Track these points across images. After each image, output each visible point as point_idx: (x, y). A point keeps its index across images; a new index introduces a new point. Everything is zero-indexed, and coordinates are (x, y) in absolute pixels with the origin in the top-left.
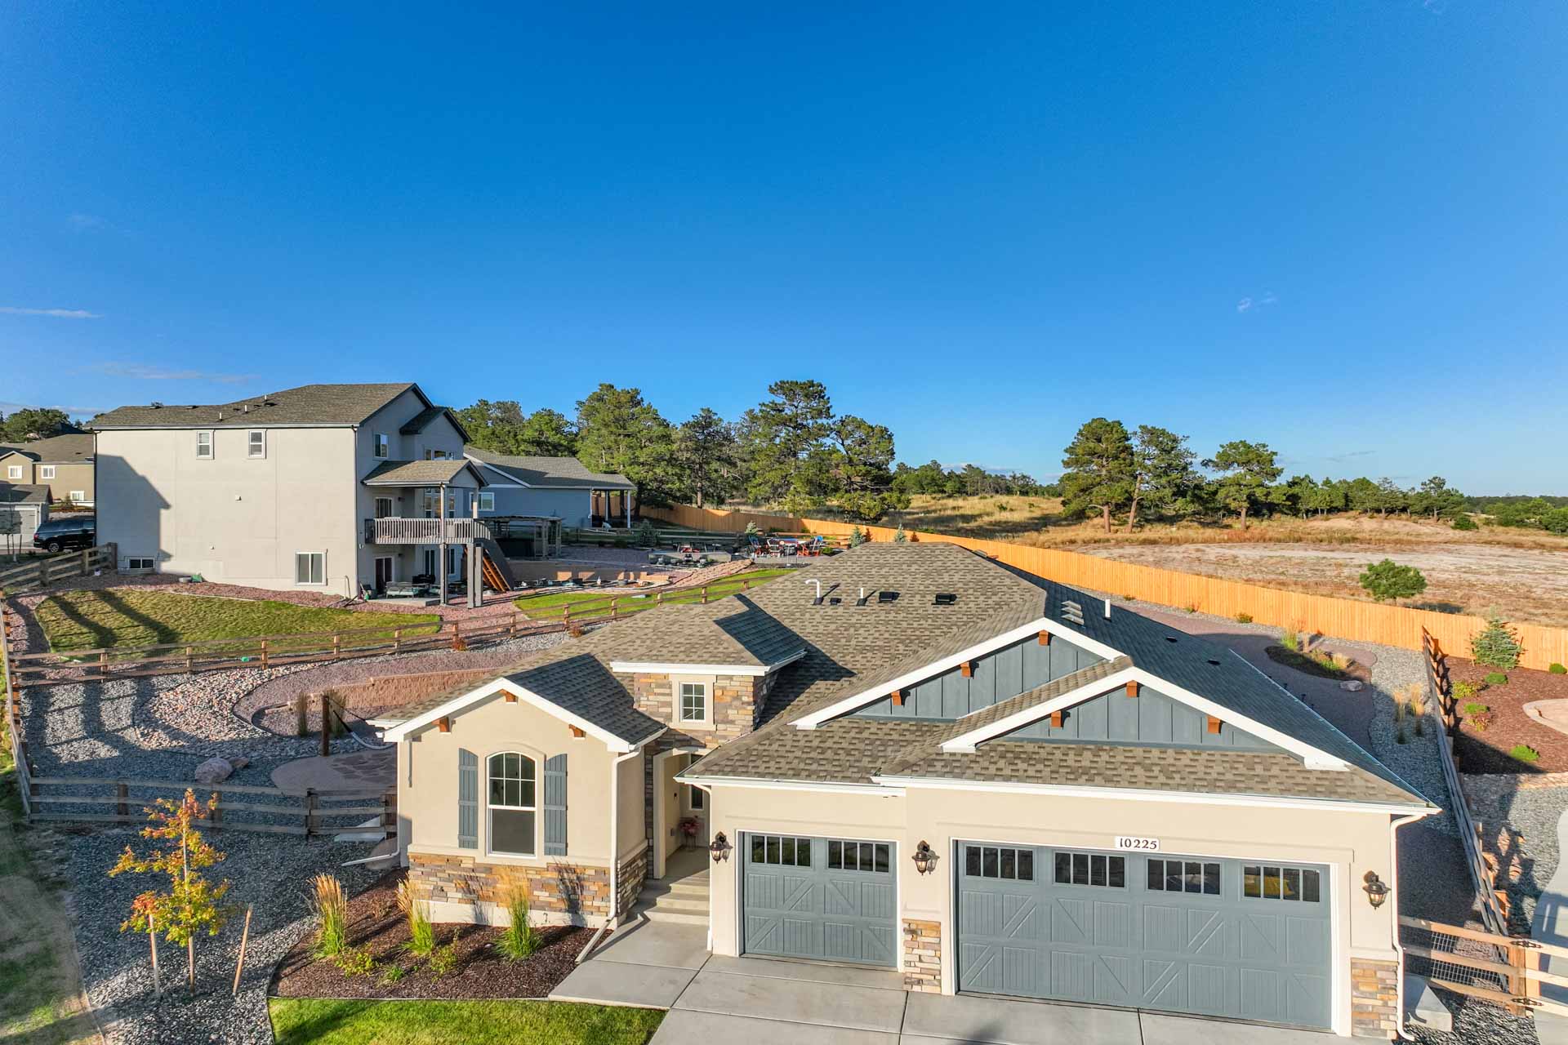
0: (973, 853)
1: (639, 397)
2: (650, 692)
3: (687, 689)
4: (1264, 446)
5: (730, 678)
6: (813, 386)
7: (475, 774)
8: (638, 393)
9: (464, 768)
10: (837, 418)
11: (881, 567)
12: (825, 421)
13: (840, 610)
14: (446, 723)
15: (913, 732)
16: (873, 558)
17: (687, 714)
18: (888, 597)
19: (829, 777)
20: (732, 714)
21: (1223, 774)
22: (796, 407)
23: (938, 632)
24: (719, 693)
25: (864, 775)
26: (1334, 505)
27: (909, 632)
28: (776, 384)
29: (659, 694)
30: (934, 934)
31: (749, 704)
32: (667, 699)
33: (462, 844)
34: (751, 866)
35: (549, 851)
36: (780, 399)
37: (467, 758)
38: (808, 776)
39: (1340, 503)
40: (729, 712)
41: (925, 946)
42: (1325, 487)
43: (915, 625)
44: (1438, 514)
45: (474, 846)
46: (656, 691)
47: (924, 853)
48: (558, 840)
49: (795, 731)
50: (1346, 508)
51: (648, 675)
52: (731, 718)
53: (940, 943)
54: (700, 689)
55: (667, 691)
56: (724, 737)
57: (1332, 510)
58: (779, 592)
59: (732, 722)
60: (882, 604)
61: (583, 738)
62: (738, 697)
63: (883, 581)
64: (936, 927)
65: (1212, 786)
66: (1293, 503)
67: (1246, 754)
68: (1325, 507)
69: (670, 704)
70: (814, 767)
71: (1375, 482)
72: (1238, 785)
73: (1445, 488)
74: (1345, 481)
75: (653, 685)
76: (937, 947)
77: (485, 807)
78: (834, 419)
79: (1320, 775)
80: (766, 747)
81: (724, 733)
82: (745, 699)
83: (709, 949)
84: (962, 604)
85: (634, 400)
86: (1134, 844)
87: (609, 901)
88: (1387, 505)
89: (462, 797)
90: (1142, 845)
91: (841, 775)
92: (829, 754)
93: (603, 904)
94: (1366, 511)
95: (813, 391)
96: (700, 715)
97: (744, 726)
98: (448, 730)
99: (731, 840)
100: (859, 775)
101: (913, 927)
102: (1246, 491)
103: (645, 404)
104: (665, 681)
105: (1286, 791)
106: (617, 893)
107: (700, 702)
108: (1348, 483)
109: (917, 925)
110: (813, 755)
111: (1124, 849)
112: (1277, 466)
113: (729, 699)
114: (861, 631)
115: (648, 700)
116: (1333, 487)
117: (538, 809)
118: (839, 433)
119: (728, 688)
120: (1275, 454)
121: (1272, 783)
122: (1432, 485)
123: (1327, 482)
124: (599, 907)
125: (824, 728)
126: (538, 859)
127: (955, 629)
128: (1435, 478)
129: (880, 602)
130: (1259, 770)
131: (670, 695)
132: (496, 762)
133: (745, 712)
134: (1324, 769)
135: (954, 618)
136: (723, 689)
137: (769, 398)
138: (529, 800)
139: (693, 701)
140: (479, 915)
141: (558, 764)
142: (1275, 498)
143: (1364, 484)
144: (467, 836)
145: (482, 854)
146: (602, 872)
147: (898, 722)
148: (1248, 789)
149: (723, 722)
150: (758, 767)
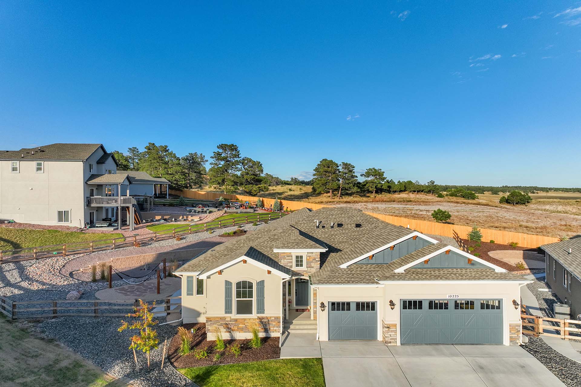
0: (405, 302)
1: (167, 149)
2: (284, 258)
3: (297, 257)
4: (380, 170)
5: (312, 253)
6: (233, 146)
7: (231, 289)
8: (167, 147)
9: (227, 287)
10: (242, 158)
11: (332, 215)
12: (238, 159)
13: (326, 229)
14: (220, 272)
15: (377, 268)
16: (328, 212)
17: (297, 265)
18: (340, 225)
19: (359, 282)
20: (313, 265)
21: (476, 275)
22: (227, 154)
23: (361, 236)
24: (308, 258)
25: (369, 281)
26: (401, 189)
27: (352, 236)
28: (220, 145)
29: (288, 259)
30: (395, 328)
31: (318, 261)
32: (291, 261)
33: (226, 313)
34: (331, 312)
35: (258, 313)
36: (221, 151)
37: (228, 284)
38: (353, 282)
39: (403, 189)
40: (312, 264)
41: (392, 331)
42: (398, 184)
43: (353, 234)
44: (432, 192)
45: (231, 313)
46: (287, 258)
47: (392, 304)
48: (261, 309)
49: (341, 269)
50: (405, 191)
51: (284, 253)
52: (312, 266)
53: (396, 330)
54: (301, 257)
55: (291, 258)
56: (310, 272)
57: (401, 191)
58: (303, 224)
59: (313, 267)
60: (339, 228)
61: (270, 275)
62: (315, 259)
63: (335, 220)
64: (395, 325)
65: (474, 278)
66: (390, 188)
67: (479, 269)
68: (399, 190)
69: (292, 262)
70: (353, 279)
71: (414, 182)
72: (481, 278)
73: (434, 184)
74: (404, 182)
75: (286, 256)
76: (396, 331)
77: (234, 299)
78: (241, 158)
79: (500, 274)
80: (334, 274)
81: (310, 271)
82: (317, 260)
83: (317, 339)
84: (364, 227)
85: (165, 149)
86: (452, 297)
87: (280, 327)
88: (418, 190)
89: (226, 297)
90: (454, 296)
91: (362, 282)
92: (355, 275)
93: (277, 328)
94: (411, 192)
95: (233, 148)
96: (302, 265)
97: (317, 268)
98: (221, 274)
99: (326, 304)
100: (368, 281)
101: (388, 326)
102: (375, 185)
103: (170, 151)
104: (290, 255)
105: (494, 279)
106: (283, 324)
107: (302, 261)
108: (405, 182)
109: (389, 325)
110: (350, 276)
111: (450, 298)
112: (385, 176)
113: (312, 260)
114: (337, 236)
115: (284, 261)
116: (401, 183)
117: (254, 299)
118: (243, 164)
119: (311, 256)
120: (384, 172)
121: (489, 277)
122: (431, 183)
123: (399, 182)
124: (276, 330)
125: (349, 268)
126: (254, 315)
127: (366, 235)
128: (431, 181)
129: (338, 227)
130: (484, 273)
131: (292, 259)
132: (238, 285)
133: (317, 264)
134: (501, 272)
135: (364, 232)
136: (310, 256)
137: (217, 150)
138: (251, 296)
139: (299, 261)
140: (232, 336)
141: (261, 284)
142: (385, 187)
143: (410, 182)
144: (228, 310)
145: (234, 315)
146: (277, 318)
147: (371, 265)
148: (484, 279)
149: (310, 267)
150: (335, 281)
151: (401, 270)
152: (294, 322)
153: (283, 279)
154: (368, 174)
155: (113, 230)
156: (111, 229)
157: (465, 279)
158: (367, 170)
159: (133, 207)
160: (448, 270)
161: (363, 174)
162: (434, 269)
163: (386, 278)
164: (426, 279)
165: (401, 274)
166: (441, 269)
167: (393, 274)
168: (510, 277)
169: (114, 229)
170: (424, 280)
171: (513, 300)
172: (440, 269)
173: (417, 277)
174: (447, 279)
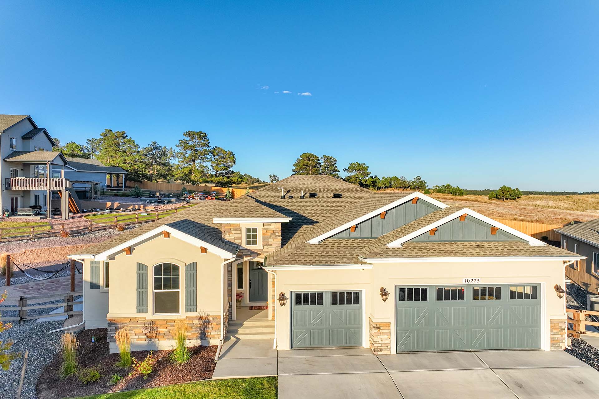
0: (402, 290)
1: (125, 135)
2: (230, 232)
3: (249, 230)
4: (364, 164)
5: (270, 224)
6: (202, 134)
7: (146, 275)
8: (125, 133)
9: (140, 272)
10: (212, 147)
11: (303, 184)
12: (207, 148)
13: (294, 200)
14: (130, 250)
15: (362, 243)
16: (298, 181)
17: (248, 243)
18: (313, 195)
19: (336, 263)
20: (271, 241)
21: (503, 250)
22: (195, 142)
23: (340, 208)
24: (264, 232)
25: (351, 261)
26: (386, 185)
27: (328, 208)
28: (187, 132)
29: (235, 234)
30: (388, 328)
31: (279, 236)
32: (239, 235)
33: (139, 311)
34: (296, 307)
35: (187, 310)
36: (188, 139)
37: (141, 268)
38: (326, 263)
39: (388, 185)
40: (269, 240)
41: (383, 334)
42: (383, 179)
43: (330, 205)
44: (419, 189)
45: (146, 311)
46: (233, 232)
47: (384, 292)
48: (191, 305)
49: (311, 246)
50: (390, 187)
51: (229, 224)
52: (270, 243)
53: (390, 332)
54: (255, 230)
55: (239, 232)
56: (267, 252)
57: (386, 187)
58: (263, 194)
59: (271, 245)
60: (311, 198)
61: (206, 254)
62: (273, 233)
63: (307, 189)
64: (388, 325)
65: (502, 254)
66: (374, 184)
67: (507, 242)
68: (383, 186)
69: (240, 238)
70: (327, 259)
71: (399, 178)
72: (512, 253)
73: (421, 180)
74: (389, 178)
75: (232, 229)
76: (389, 334)
77: (151, 291)
78: (210, 148)
79: (538, 248)
80: (300, 252)
81: (267, 250)
82: (277, 234)
83: (275, 347)
84: (345, 198)
85: (123, 136)
86: (471, 281)
87: (220, 332)
88: (404, 186)
89: (139, 287)
90: (474, 281)
91: (340, 262)
92: (330, 253)
93: (216, 333)
94: (396, 188)
95: (202, 136)
96: (255, 243)
97: (277, 246)
98: (131, 254)
99: (288, 295)
100: (349, 261)
101: (378, 326)
102: (358, 180)
103: (128, 138)
104: (238, 227)
105: (530, 254)
106: (224, 327)
107: (255, 236)
108: (390, 178)
109: (380, 325)
110: (323, 254)
111: (467, 283)
112: (369, 171)
113: (269, 234)
114: (308, 208)
115: (229, 237)
116: (386, 179)
117: (181, 291)
118: (213, 153)
119: (269, 229)
120: (368, 167)
121: (523, 252)
122: (417, 179)
123: (384, 178)
124: (214, 335)
125: (322, 243)
126: (182, 314)
127: (347, 207)
128: (418, 176)
129: (310, 197)
130: (515, 247)
131: (241, 233)
132: (157, 269)
133: (277, 240)
134: (538, 246)
135: (344, 203)
136: (267, 230)
137: (183, 138)
138: (176, 286)
139: (251, 235)
141: (192, 268)
142: (368, 183)
143: (395, 178)
144: (141, 306)
145: (150, 315)
146: (217, 317)
147: (353, 240)
148: (516, 255)
149: (266, 245)
150: (301, 260)
151: (396, 244)
152: (246, 324)
153: (225, 260)
154: (351, 169)
155: (39, 218)
156: (38, 217)
157: (490, 255)
158: (350, 164)
159: (67, 191)
160: (463, 243)
161: (346, 169)
162: (444, 242)
163: (376, 255)
164: (433, 255)
165: (397, 249)
166: (454, 243)
167: (386, 250)
168: (552, 251)
169: (41, 218)
170: (431, 256)
171: (555, 285)
172: (452, 243)
173: (420, 253)
174: (463, 255)
